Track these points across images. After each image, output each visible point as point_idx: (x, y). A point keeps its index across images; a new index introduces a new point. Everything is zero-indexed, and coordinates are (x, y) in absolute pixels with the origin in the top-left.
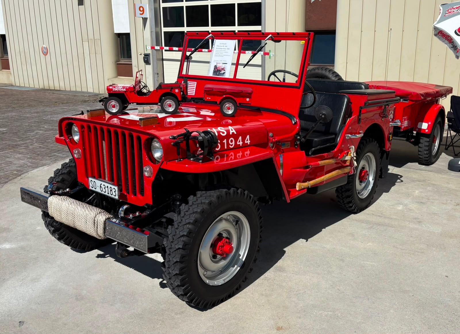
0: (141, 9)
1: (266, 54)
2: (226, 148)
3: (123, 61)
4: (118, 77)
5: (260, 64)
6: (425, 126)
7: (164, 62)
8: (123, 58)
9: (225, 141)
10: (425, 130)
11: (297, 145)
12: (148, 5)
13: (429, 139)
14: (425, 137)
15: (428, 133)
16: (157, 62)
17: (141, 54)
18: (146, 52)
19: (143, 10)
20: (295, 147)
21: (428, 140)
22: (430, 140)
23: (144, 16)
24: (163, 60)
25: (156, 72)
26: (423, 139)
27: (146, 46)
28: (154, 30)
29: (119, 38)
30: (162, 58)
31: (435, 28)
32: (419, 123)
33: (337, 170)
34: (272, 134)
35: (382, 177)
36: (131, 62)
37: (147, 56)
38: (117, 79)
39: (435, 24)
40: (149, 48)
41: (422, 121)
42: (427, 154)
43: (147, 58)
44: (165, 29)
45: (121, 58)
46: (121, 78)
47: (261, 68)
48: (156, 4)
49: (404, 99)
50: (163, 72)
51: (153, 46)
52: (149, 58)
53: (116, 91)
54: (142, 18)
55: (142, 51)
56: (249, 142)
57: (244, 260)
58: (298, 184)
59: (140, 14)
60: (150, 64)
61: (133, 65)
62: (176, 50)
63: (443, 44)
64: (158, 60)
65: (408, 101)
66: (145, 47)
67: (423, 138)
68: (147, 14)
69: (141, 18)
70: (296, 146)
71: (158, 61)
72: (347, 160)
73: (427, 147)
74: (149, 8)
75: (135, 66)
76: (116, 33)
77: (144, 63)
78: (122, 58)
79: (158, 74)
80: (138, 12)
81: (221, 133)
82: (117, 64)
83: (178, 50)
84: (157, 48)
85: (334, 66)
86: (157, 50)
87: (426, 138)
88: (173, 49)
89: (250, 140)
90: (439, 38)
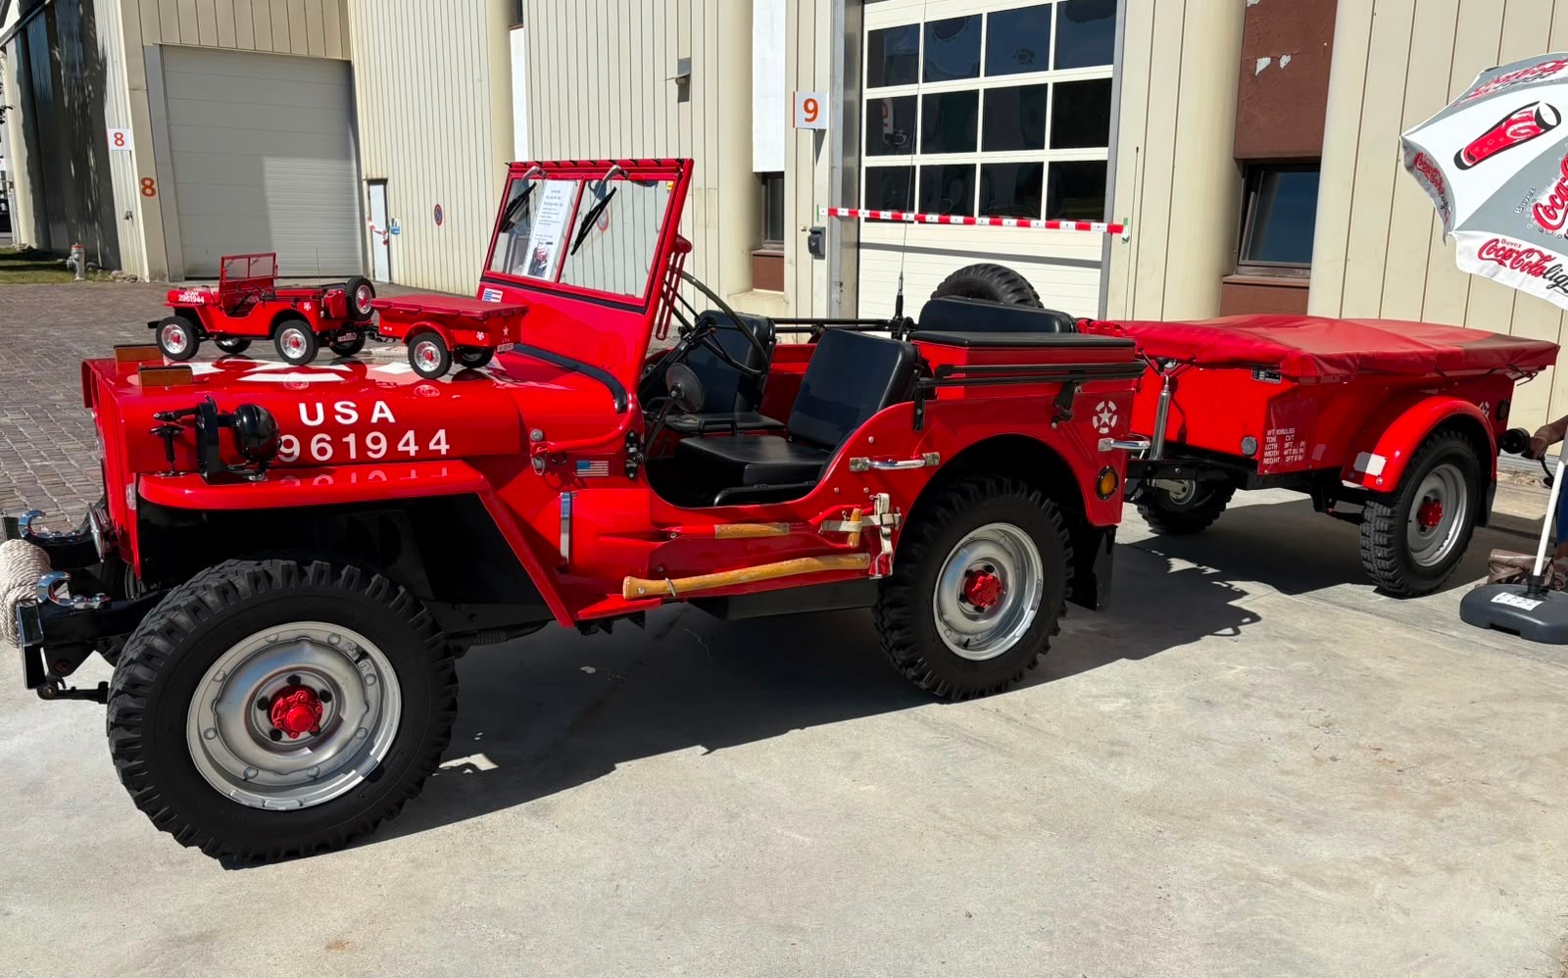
0: (811, 106)
1: (1115, 229)
2: (353, 455)
3: (768, 249)
4: (755, 290)
5: (1099, 258)
6: (1375, 465)
7: (862, 251)
8: (772, 239)
9: (351, 439)
10: (1374, 478)
11: (632, 470)
12: (828, 94)
13: (1389, 510)
14: (1380, 503)
15: (1384, 490)
16: (841, 252)
17: (804, 230)
18: (817, 225)
19: (815, 110)
20: (628, 476)
21: (1387, 511)
22: (1393, 512)
23: (816, 125)
24: (859, 245)
25: (836, 279)
26: (1372, 508)
27: (818, 206)
28: (839, 164)
29: (764, 187)
30: (856, 240)
31: (1407, 146)
32: (1361, 455)
33: (804, 559)
34: (541, 433)
35: (1096, 606)
36: (783, 249)
37: (818, 236)
38: (748, 295)
39: (1407, 135)
40: (824, 212)
41: (1371, 450)
42: (1388, 559)
43: (817, 241)
44: (870, 161)
45: (766, 238)
46: (762, 293)
47: (1099, 270)
48: (849, 92)
49: (1268, 370)
50: (855, 281)
51: (834, 207)
52: (820, 240)
53: (186, 302)
54: (814, 130)
55: (806, 221)
56: (444, 448)
57: (379, 759)
58: (627, 580)
59: (807, 120)
60: (822, 257)
61: (786, 259)
62: (886, 218)
63: (1426, 195)
64: (844, 245)
65: (1279, 378)
66: (815, 210)
67: (1372, 504)
68: (827, 119)
69: (812, 131)
70: (632, 475)
71: (844, 250)
72: (847, 534)
73: (1385, 535)
74: (833, 105)
75: (790, 262)
76: (756, 173)
77: (811, 255)
78: (768, 240)
79: (841, 284)
80: (802, 115)
81: (339, 418)
82: (754, 255)
83: (890, 218)
84: (843, 212)
85: (1310, 269)
86: (842, 218)
87: (1381, 506)
88: (879, 215)
89: (447, 443)
90: (1419, 179)
